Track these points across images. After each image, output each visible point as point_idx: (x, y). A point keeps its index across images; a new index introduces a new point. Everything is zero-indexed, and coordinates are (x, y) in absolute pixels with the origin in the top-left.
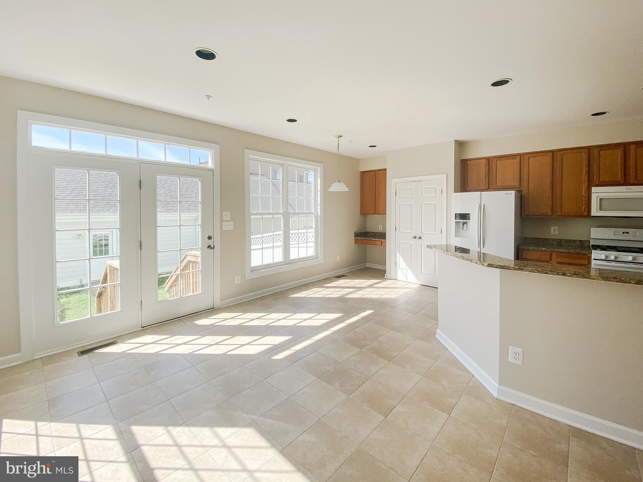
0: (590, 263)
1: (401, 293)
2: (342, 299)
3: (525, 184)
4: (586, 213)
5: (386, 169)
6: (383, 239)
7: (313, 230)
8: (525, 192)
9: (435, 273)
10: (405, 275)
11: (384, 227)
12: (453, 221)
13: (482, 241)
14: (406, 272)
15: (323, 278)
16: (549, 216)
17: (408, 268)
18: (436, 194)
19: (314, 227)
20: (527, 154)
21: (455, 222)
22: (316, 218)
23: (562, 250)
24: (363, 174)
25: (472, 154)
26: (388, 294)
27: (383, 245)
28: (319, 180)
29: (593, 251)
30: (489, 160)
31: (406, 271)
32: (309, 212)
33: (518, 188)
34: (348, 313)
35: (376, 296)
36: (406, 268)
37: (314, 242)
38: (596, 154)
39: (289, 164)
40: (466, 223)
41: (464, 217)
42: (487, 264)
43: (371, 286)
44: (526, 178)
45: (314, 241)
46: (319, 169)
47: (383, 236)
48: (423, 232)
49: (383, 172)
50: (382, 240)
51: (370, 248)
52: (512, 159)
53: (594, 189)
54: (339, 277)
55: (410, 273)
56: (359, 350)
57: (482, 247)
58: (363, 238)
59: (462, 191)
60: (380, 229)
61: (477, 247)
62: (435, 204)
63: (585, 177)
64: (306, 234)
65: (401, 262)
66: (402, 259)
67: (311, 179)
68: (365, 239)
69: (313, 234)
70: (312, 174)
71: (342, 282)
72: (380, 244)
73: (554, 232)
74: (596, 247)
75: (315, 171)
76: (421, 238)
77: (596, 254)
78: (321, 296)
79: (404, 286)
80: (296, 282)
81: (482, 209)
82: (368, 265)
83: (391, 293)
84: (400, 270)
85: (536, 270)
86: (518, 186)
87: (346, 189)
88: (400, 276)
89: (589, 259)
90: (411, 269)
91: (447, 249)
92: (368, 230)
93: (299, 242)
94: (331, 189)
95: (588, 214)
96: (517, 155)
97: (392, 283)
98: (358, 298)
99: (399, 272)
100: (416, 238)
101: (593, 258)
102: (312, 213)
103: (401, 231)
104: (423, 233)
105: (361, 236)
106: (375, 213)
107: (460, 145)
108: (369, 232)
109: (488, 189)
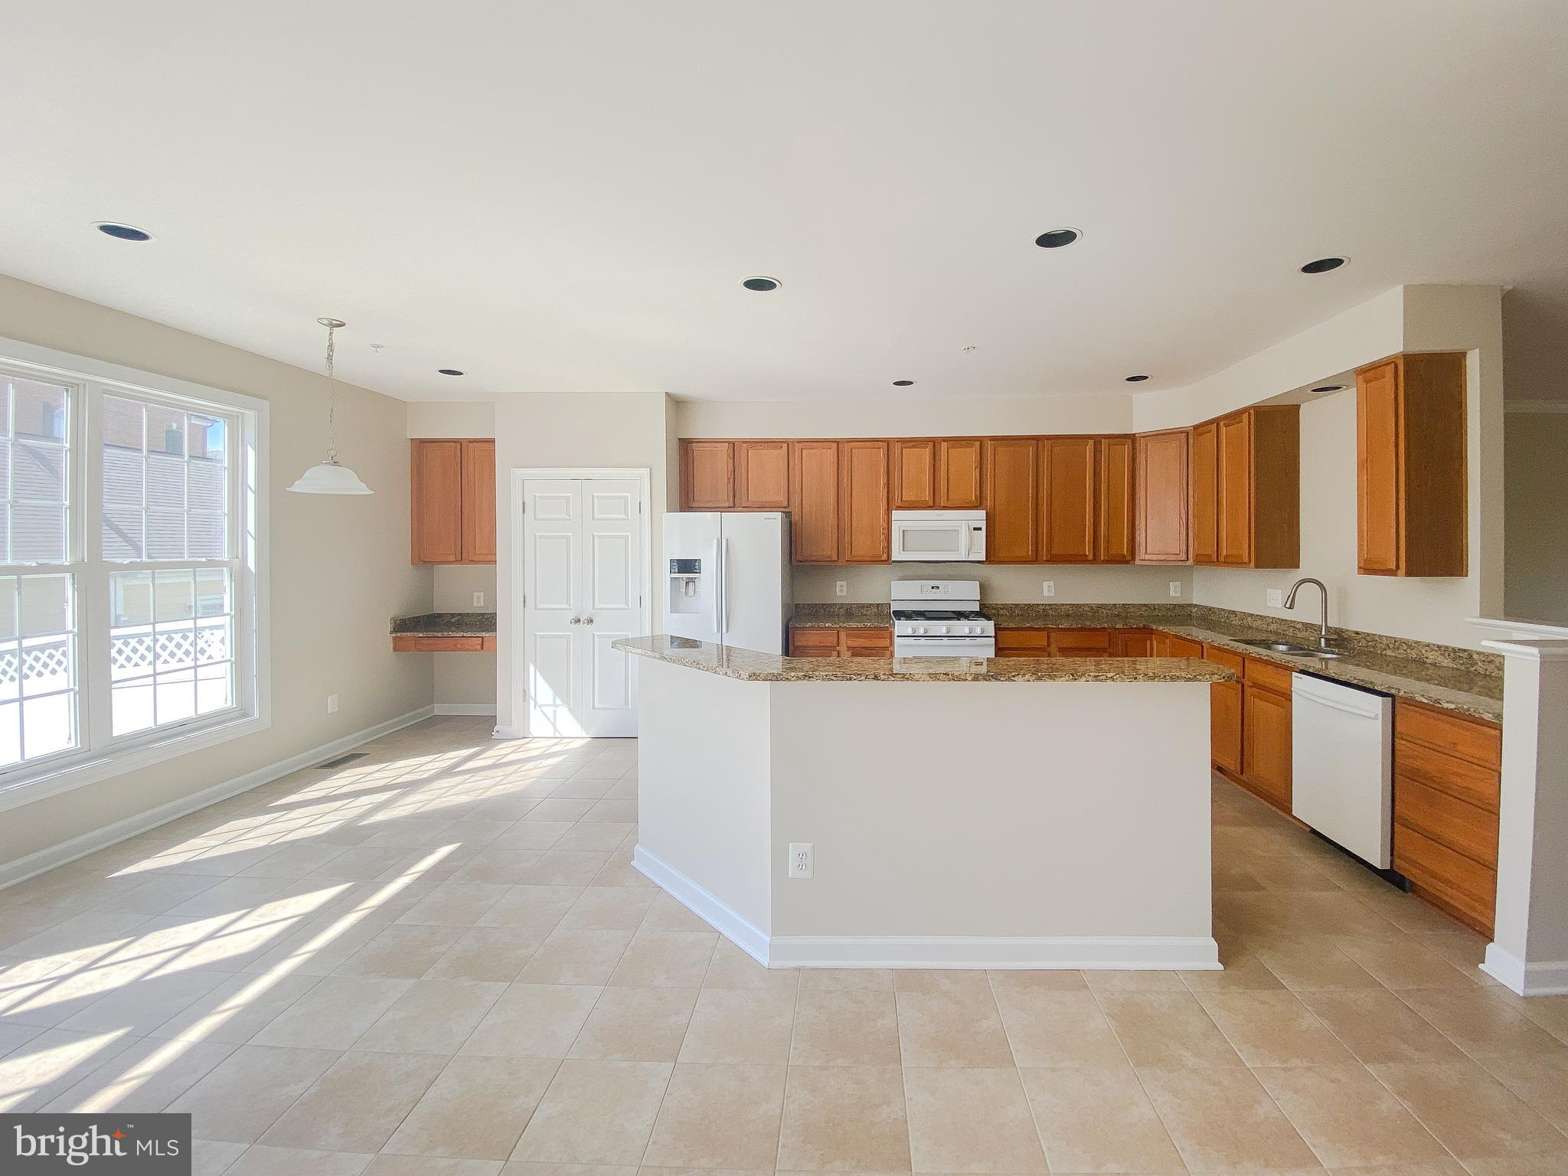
0: (892, 643)
1: (538, 772)
2: (348, 835)
3: (796, 499)
4: (884, 557)
5: (493, 441)
6: (487, 631)
7: (225, 621)
8: (796, 517)
9: (626, 702)
10: (552, 720)
11: (492, 597)
12: (666, 575)
13: (725, 619)
14: (555, 712)
15: (265, 782)
16: (835, 561)
17: (558, 702)
18: (626, 513)
19: (227, 609)
20: (799, 442)
21: (669, 580)
22: (240, 577)
23: (854, 625)
24: (421, 445)
25: (700, 429)
26: (505, 781)
27: (487, 647)
28: (251, 454)
29: (896, 622)
30: (733, 444)
31: (554, 708)
32: (204, 560)
33: (785, 507)
34: (371, 877)
35: (464, 799)
36: (555, 700)
37: (229, 664)
38: (897, 452)
39: (103, 384)
40: (692, 580)
41: (687, 566)
42: (747, 674)
43: (448, 772)
44: (798, 489)
45: (229, 657)
46: (251, 416)
47: (486, 622)
48: (597, 605)
49: (486, 445)
50: (483, 634)
51: (442, 659)
52: (776, 448)
53: (896, 514)
54: (335, 764)
55: (563, 712)
56: (413, 981)
57: (724, 631)
58: (421, 635)
59: (682, 510)
60: (477, 604)
61: (716, 631)
62: (626, 539)
63: (883, 493)
64: (191, 636)
65: (542, 690)
66: (542, 679)
67: (218, 444)
68: (431, 634)
69: (226, 633)
70: (222, 430)
71: (345, 779)
72: (479, 647)
73: (841, 591)
74: (900, 615)
75: (233, 420)
76: (592, 621)
77: (901, 627)
78: (262, 843)
79: (548, 750)
80: (149, 813)
81: (725, 551)
82: (439, 709)
83: (511, 778)
84: (538, 709)
85: (832, 675)
86: (786, 504)
87: (362, 489)
88: (538, 724)
89: (891, 634)
90: (566, 702)
91: (652, 645)
92: (436, 611)
93: (160, 668)
94: (299, 487)
95: (888, 560)
96: (783, 442)
97: (513, 749)
98: (406, 817)
99: (535, 715)
100: (579, 621)
101: (896, 634)
102: (222, 564)
103: (540, 606)
104: (597, 609)
105: (414, 629)
106: (460, 560)
107: (677, 405)
108: (440, 615)
109: (732, 508)
